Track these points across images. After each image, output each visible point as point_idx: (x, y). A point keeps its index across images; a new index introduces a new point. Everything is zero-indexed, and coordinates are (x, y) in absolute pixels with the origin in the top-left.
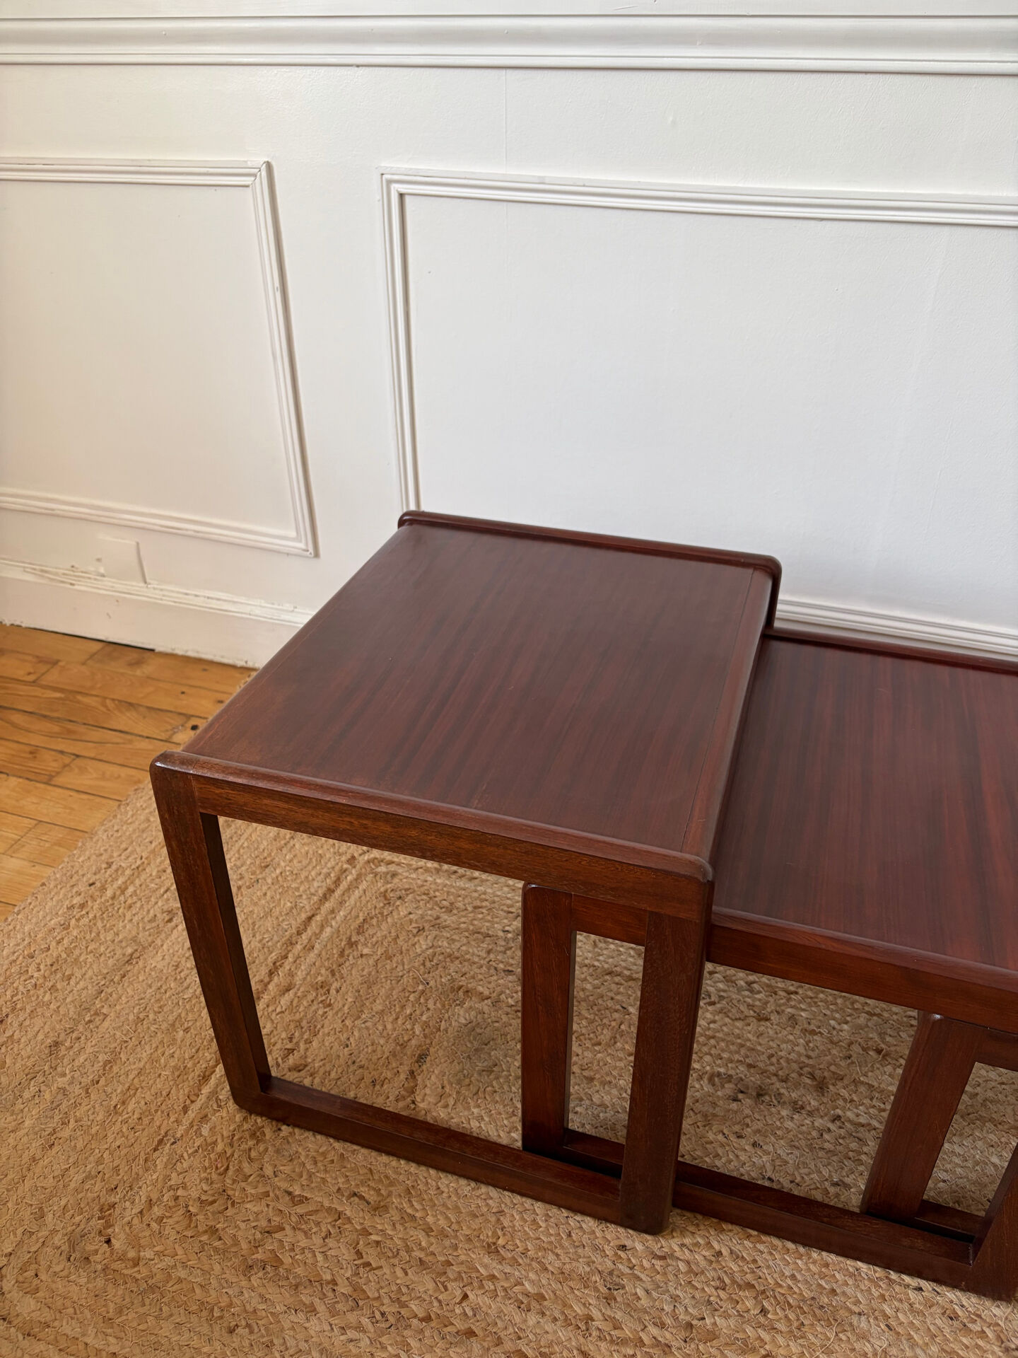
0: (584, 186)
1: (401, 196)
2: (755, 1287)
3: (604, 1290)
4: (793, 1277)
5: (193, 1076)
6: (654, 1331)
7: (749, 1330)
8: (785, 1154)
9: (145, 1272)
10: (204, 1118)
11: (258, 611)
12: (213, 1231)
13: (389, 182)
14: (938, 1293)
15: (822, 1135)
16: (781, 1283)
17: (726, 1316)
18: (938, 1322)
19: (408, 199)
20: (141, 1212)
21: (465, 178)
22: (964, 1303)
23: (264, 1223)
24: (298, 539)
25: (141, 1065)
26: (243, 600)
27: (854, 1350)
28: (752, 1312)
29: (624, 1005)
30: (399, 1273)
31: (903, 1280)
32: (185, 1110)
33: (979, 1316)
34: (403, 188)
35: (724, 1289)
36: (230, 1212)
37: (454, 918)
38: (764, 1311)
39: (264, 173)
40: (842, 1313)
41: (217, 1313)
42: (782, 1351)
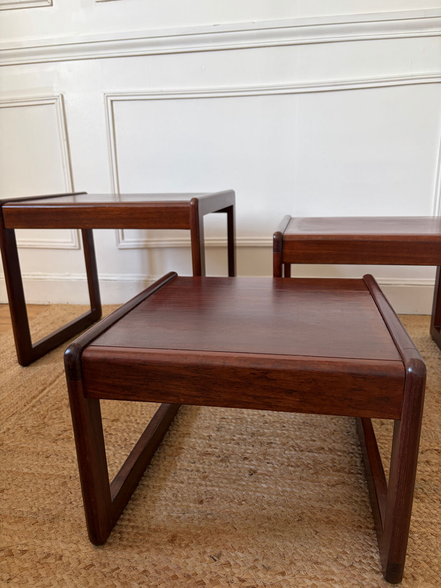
0: (176, 91)
1: (112, 101)
3: (216, 429)
4: (295, 418)
5: (28, 398)
6: (238, 436)
7: (279, 431)
9: (5, 447)
10: (34, 406)
11: (55, 277)
12: (38, 433)
13: (107, 96)
17: (268, 429)
19: (114, 103)
20: (4, 432)
21: (134, 93)
23: (63, 429)
24: (72, 242)
25: (4, 397)
26: (48, 274)
30: (125, 434)
32: (25, 406)
34: (112, 98)
36: (47, 428)
39: (60, 97)
41: (41, 453)
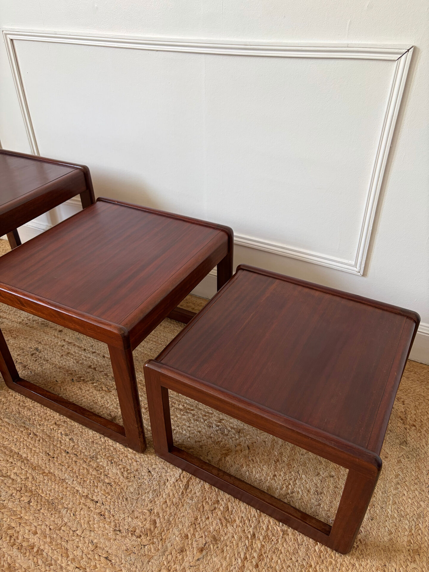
0: (70, 35)
1: (12, 40)
2: (32, 492)
8: (80, 444)
13: (6, 34)
14: (103, 505)
15: (101, 438)
16: (44, 492)
18: (95, 516)
19: (14, 41)
21: (30, 32)
22: (111, 511)
27: (54, 521)
28: (25, 501)
29: (57, 380)
31: (93, 498)
33: (113, 516)
34: (11, 37)
35: (20, 491)
37: (14, 342)
38: (29, 502)
40: (60, 507)
42: (26, 517)
